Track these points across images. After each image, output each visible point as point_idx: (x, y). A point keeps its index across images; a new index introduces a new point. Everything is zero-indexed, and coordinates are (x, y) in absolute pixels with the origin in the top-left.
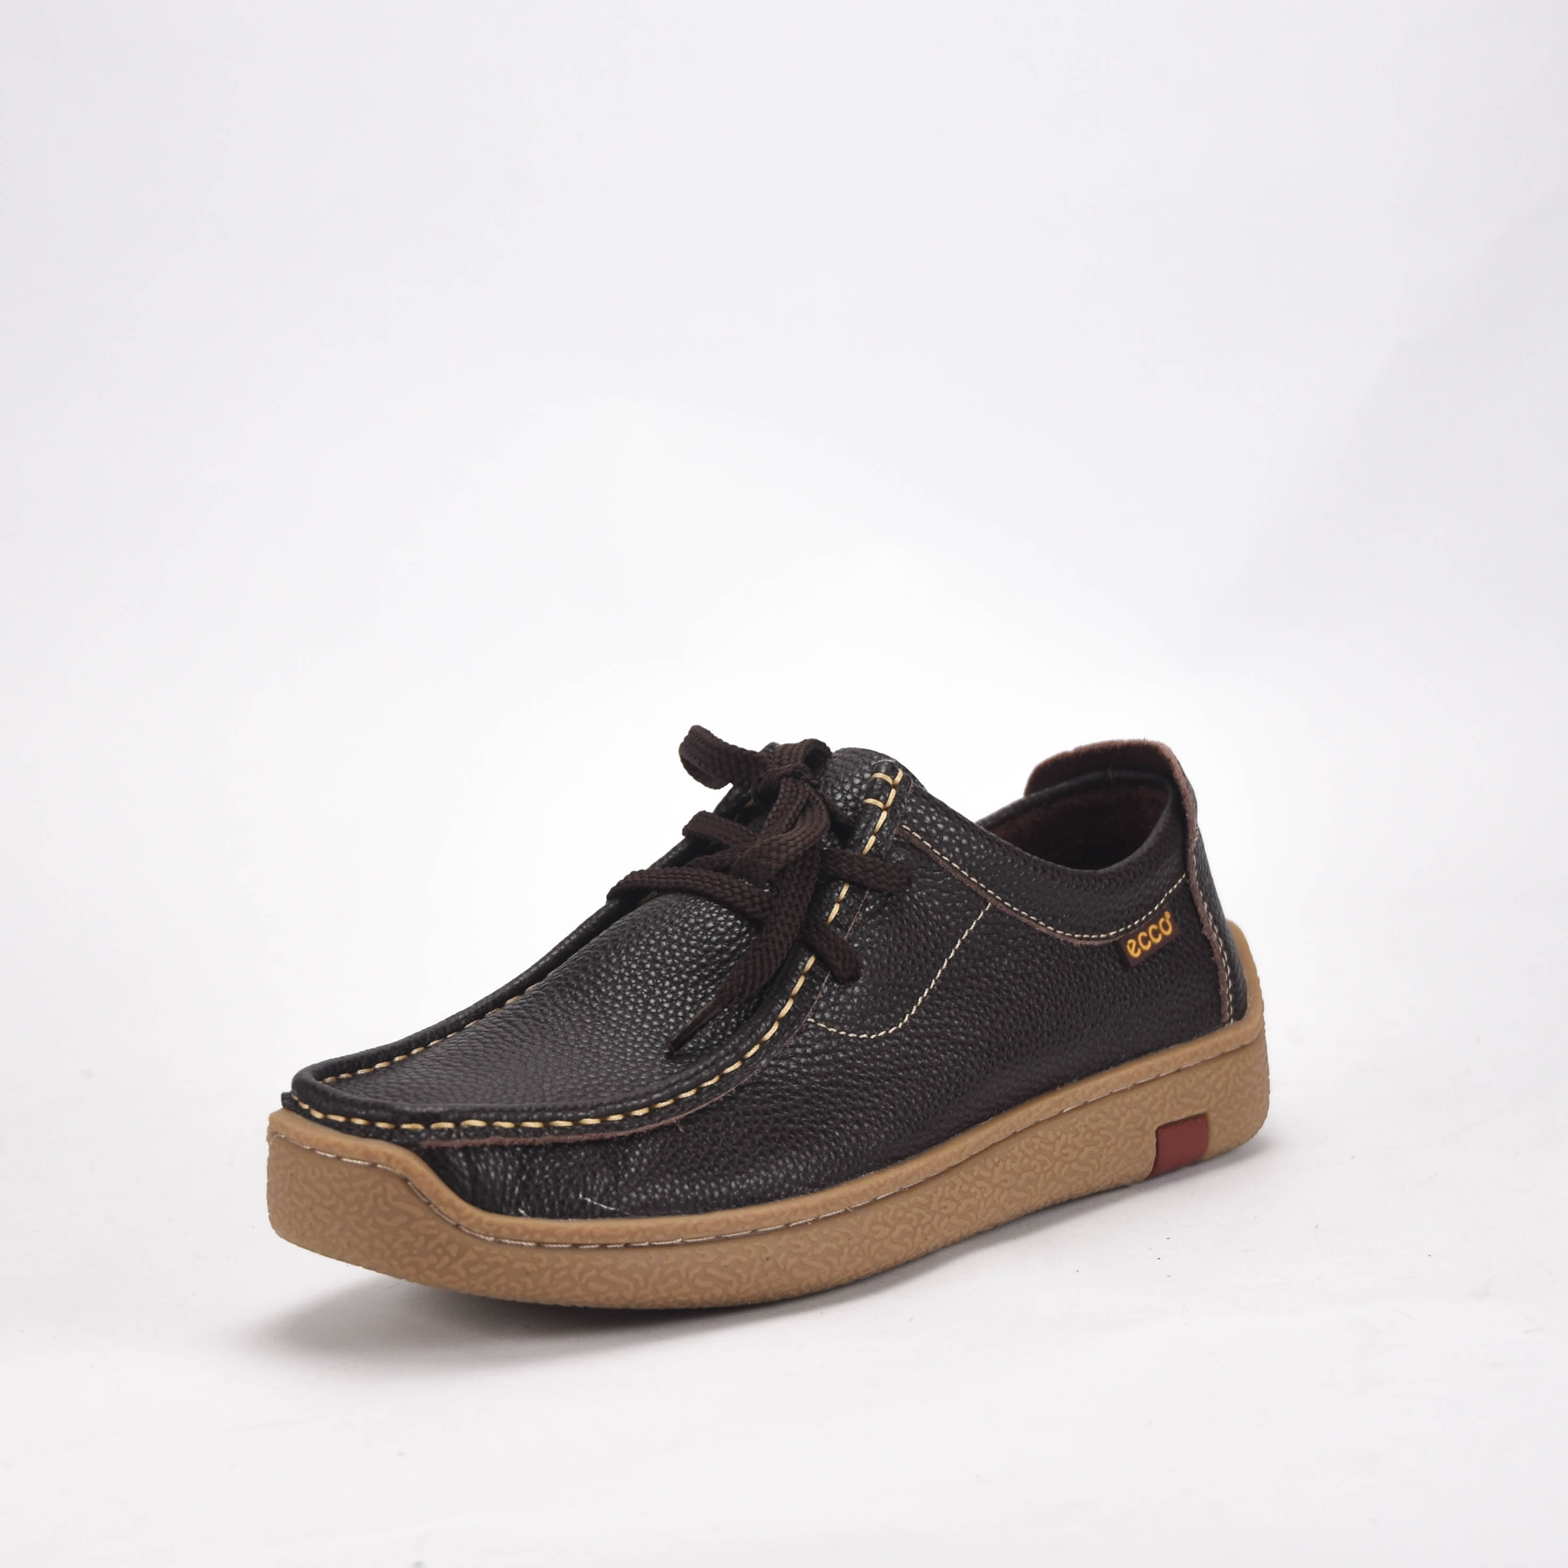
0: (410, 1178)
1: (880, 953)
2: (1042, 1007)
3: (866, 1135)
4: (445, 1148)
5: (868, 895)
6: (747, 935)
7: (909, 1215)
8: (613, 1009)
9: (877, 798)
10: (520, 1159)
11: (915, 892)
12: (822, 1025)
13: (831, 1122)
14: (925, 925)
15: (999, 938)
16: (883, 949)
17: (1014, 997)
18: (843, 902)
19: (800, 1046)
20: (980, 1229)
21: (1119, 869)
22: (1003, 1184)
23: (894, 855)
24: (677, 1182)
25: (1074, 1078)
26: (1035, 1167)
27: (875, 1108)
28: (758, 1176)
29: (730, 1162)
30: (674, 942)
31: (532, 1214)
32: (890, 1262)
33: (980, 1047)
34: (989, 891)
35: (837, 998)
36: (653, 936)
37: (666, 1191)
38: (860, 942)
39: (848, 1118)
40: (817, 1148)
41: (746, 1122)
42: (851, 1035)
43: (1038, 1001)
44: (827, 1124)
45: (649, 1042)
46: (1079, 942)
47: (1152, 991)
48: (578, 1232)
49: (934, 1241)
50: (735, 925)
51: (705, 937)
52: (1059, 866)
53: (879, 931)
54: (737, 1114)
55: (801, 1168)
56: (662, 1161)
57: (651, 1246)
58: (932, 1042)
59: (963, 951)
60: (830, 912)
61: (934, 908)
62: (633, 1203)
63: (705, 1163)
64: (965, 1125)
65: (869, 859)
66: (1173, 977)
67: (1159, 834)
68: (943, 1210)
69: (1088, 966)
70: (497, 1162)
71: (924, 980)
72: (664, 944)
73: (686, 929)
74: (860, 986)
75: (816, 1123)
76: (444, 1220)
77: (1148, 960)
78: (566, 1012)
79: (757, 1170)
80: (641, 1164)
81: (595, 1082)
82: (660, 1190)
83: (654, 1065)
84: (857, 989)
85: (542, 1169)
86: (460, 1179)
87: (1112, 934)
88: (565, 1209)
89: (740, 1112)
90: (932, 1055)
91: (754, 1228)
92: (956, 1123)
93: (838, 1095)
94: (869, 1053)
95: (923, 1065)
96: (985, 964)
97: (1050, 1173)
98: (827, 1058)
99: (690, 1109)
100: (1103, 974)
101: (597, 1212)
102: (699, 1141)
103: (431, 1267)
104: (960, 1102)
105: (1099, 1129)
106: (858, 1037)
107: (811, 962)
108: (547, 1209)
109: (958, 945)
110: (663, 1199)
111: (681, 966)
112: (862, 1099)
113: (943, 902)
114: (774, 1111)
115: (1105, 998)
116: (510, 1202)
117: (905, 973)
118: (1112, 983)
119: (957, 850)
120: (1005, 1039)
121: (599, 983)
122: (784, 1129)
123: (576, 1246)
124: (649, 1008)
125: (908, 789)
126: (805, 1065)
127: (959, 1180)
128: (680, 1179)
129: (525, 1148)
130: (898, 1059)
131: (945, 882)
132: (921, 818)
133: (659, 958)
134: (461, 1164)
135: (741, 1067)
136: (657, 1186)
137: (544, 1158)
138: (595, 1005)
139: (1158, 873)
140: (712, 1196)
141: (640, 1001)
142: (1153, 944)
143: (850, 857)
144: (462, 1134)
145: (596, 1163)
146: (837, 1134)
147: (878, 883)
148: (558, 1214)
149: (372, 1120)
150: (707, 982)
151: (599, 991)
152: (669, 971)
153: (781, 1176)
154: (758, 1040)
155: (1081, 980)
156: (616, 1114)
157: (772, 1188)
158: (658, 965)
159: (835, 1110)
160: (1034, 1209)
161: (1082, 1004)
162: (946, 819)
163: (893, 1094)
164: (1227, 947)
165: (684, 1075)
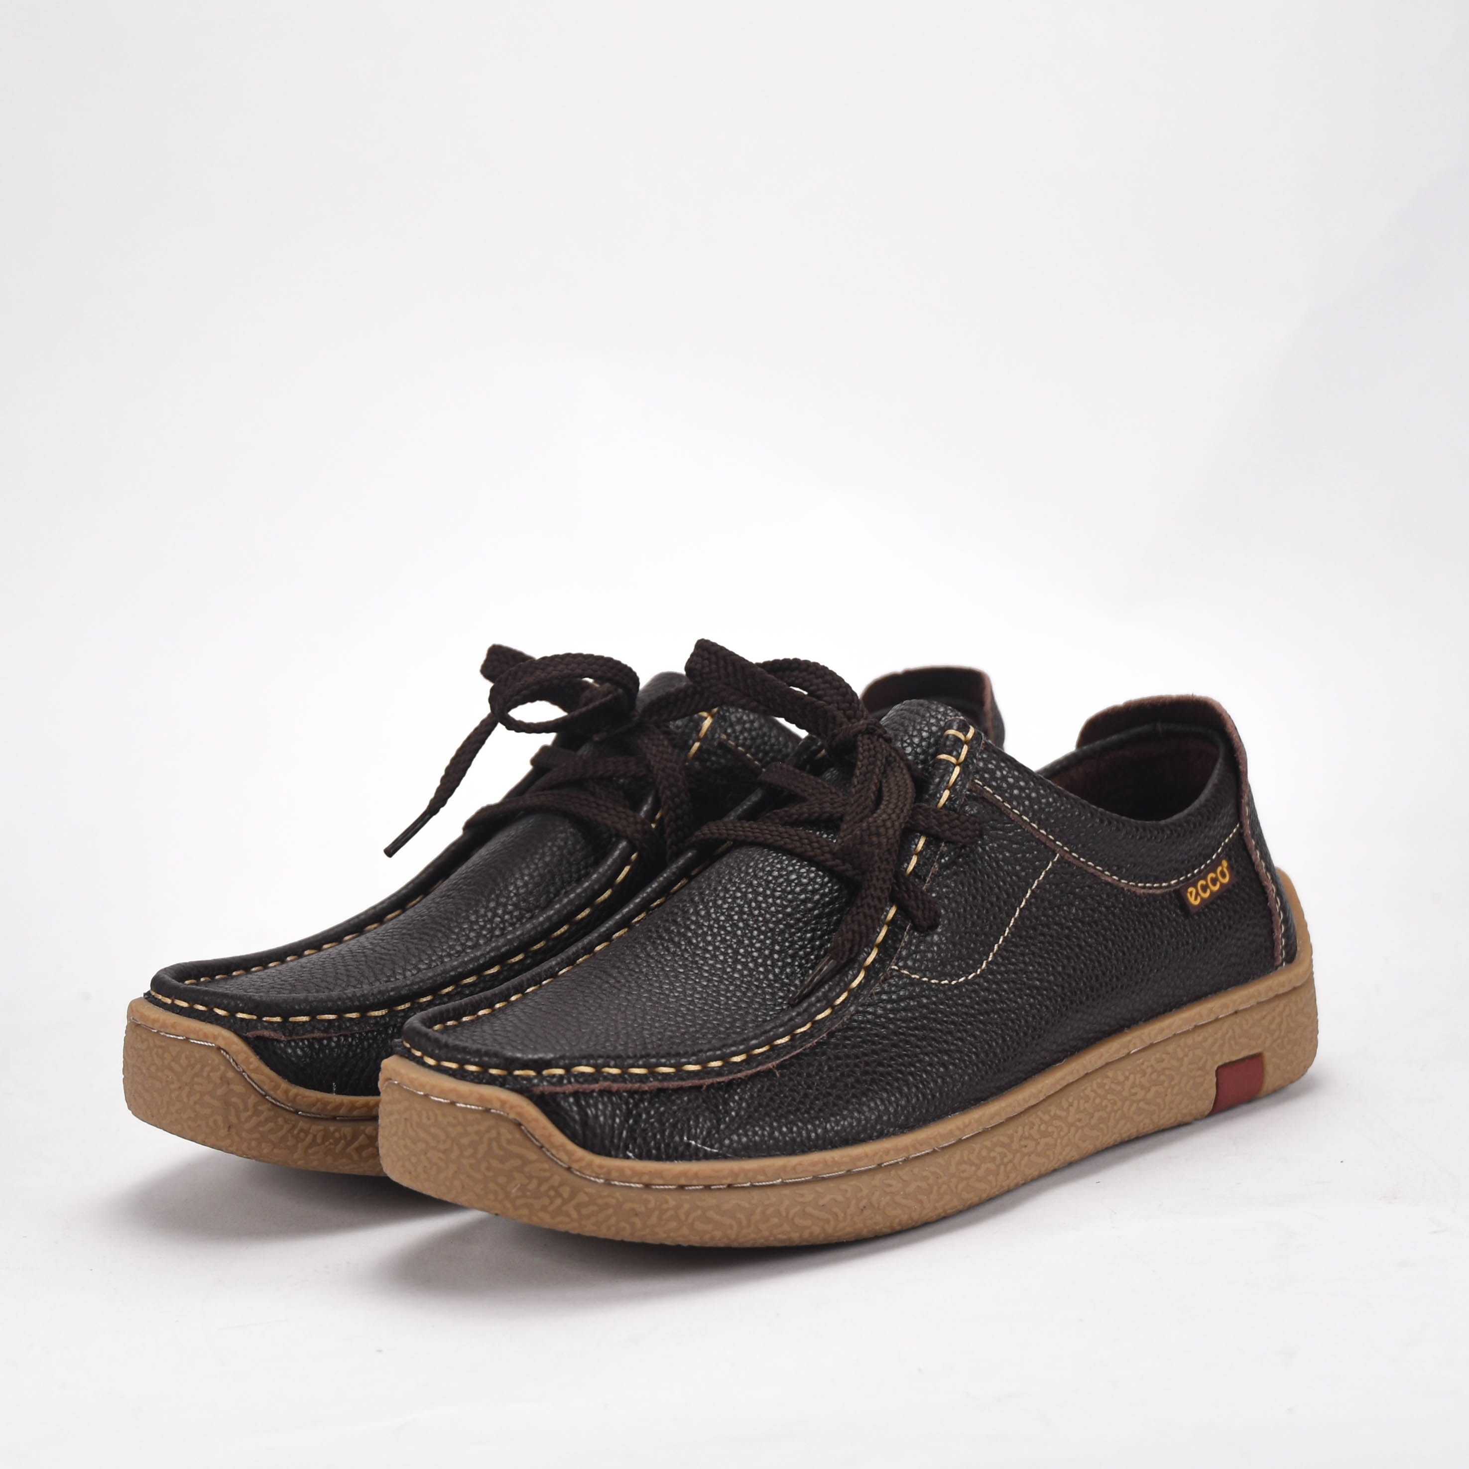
0: (523, 1122)
1: (956, 902)
2: (1110, 952)
3: (951, 1077)
4: (557, 1093)
5: (943, 847)
6: (830, 885)
7: (993, 1154)
8: (705, 959)
9: (950, 754)
10: (627, 1104)
11: (987, 844)
12: (906, 972)
13: (918, 1065)
14: (997, 876)
15: (1067, 887)
16: (958, 899)
17: (1083, 944)
18: (919, 854)
19: (886, 993)
20: (1056, 1166)
21: (1179, 820)
22: (1078, 1124)
23: (967, 808)
24: (775, 1124)
25: (1140, 1020)
26: (1106, 1106)
27: (960, 1051)
28: (852, 1118)
29: (825, 1104)
30: (759, 894)
31: (640, 1157)
32: (976, 1200)
33: (1055, 991)
34: (1058, 843)
35: (917, 946)
36: (739, 889)
37: (766, 1133)
38: (938, 893)
39: (933, 1061)
40: (906, 1089)
41: (838, 1066)
42: (933, 981)
43: (1106, 947)
44: (915, 1067)
45: (741, 991)
46: (1142, 891)
47: (1212, 937)
48: (684, 1174)
49: (1015, 1178)
50: (817, 876)
51: (789, 889)
52: (1124, 818)
53: (955, 882)
54: (829, 1059)
55: (891, 1110)
56: (760, 1105)
57: (753, 1187)
58: (1009, 987)
59: (1033, 900)
60: (908, 864)
61: (1005, 860)
62: (735, 1145)
63: (801, 1106)
64: (1041, 1066)
65: (944, 812)
66: (1232, 923)
67: (1215, 785)
68: (1023, 1149)
69: (1151, 913)
70: (606, 1107)
71: (998, 928)
72: (750, 896)
73: (770, 882)
74: (939, 934)
75: (904, 1066)
76: (557, 1163)
77: (1207, 906)
78: (660, 962)
79: (851, 1112)
80: (740, 1108)
81: (692, 1029)
82: (760, 1133)
83: (747, 1013)
84: (936, 938)
85: (648, 1113)
86: (572, 1124)
87: (1173, 882)
88: (671, 1151)
89: (832, 1057)
90: (1010, 1000)
91: (849, 1168)
92: (1034, 1065)
93: (924, 1038)
94: (951, 999)
95: (1002, 1009)
96: (1055, 912)
97: (1119, 1112)
98: (912, 1003)
99: (785, 1055)
100: (1166, 921)
101: (701, 1155)
102: (794, 1085)
103: (544, 1208)
104: (1037, 1044)
105: (1164, 1069)
106: (939, 983)
107: (892, 912)
108: (654, 1152)
109: (1028, 895)
110: (762, 1141)
111: (768, 916)
112: (946, 1042)
113: (1014, 853)
114: (865, 1055)
115: (1169, 944)
116: (619, 1146)
117: (980, 921)
118: (1175, 929)
119: (1027, 803)
120: (1077, 984)
121: (690, 934)
122: (875, 1072)
123: (681, 1187)
124: (739, 957)
125: (979, 745)
126: (892, 1011)
127: (1038, 1120)
128: (778, 1122)
129: (631, 1093)
130: (978, 1003)
131: (1016, 834)
132: (992, 772)
133: (746, 910)
134: (571, 1108)
135: (831, 1014)
136: (757, 1129)
137: (649, 1103)
138: (686, 955)
139: (1216, 823)
140: (809, 1137)
141: (730, 951)
142: (1211, 892)
143: (926, 810)
144: (573, 1080)
145: (698, 1107)
146: (924, 1076)
147: (953, 834)
148: (664, 1156)
149: (485, 1067)
150: (793, 930)
151: (690, 943)
152: (756, 921)
153: (873, 1117)
154: (846, 987)
155: (1145, 926)
156: (716, 1060)
157: (865, 1129)
158: (745, 916)
159: (922, 1053)
160: (1105, 1146)
161: (1147, 949)
162: (1016, 773)
163: (975, 1037)
164: (1279, 893)
165: (778, 1022)
